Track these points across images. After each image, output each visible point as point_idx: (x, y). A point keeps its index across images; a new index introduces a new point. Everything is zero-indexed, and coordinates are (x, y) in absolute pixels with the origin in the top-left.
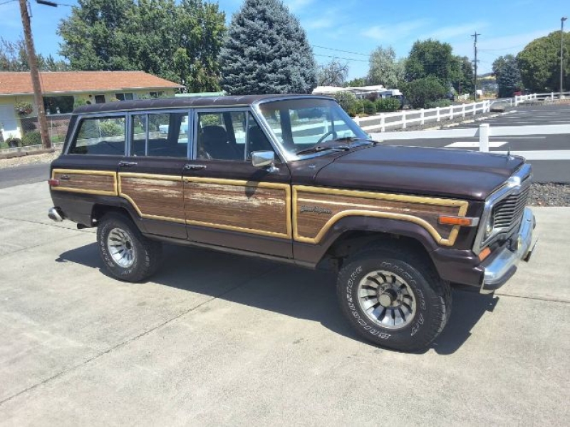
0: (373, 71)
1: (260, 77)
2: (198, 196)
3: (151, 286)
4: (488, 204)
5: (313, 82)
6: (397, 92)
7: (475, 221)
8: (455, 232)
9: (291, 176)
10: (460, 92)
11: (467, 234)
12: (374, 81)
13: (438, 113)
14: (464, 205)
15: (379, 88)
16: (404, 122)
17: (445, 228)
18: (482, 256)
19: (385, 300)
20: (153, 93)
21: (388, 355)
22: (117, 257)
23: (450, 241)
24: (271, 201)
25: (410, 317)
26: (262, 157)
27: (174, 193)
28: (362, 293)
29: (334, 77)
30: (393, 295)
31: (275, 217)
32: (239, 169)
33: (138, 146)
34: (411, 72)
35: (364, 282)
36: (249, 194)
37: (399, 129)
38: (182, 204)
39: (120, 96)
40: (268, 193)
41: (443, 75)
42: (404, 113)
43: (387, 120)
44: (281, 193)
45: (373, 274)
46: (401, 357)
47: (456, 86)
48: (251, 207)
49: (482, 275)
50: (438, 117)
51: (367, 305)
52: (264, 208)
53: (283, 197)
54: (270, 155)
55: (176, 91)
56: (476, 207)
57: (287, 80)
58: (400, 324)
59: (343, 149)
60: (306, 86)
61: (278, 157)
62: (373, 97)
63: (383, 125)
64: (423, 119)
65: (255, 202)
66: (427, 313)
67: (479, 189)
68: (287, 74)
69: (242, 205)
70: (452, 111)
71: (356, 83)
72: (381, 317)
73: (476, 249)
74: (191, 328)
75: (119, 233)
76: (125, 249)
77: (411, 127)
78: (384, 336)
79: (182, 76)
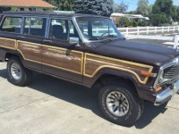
0: (138, 8)
1: (90, 7)
2: (47, 53)
3: (26, 88)
4: (161, 68)
5: (111, 11)
6: (147, 18)
7: (155, 75)
8: (146, 79)
9: (84, 49)
10: (175, 21)
11: (151, 80)
12: (138, 13)
13: (163, 29)
14: (151, 68)
15: (140, 16)
16: (148, 31)
17: (143, 77)
18: (157, 90)
19: (117, 104)
20: (44, 9)
21: (116, 126)
22: (14, 75)
23: (144, 82)
24: (76, 58)
25: (126, 112)
26: (73, 40)
27: (38, 51)
28: (108, 100)
29: (121, 10)
30: (121, 102)
31: (76, 65)
32: (64, 44)
33: (26, 30)
34: (154, 10)
35: (109, 95)
36: (67, 55)
37: (145, 34)
38: (41, 56)
39: (30, 9)
40: (74, 55)
41: (168, 13)
42: (148, 27)
43: (140, 30)
44: (80, 55)
45: (113, 93)
46: (121, 128)
47: (173, 18)
48: (68, 60)
49: (155, 97)
50: (163, 31)
51: (110, 105)
52: (72, 61)
53: (80, 57)
54: (77, 39)
55: (54, 9)
56: (156, 70)
57: (100, 9)
58: (122, 114)
59: (109, 40)
60: (108, 12)
61: (80, 40)
62: (137, 19)
63: (138, 32)
64: (156, 31)
65: (69, 58)
66: (133, 111)
67: (158, 62)
68: (101, 6)
69: (64, 59)
70: (169, 28)
71: (131, 13)
72: (115, 111)
73: (155, 87)
74: (39, 107)
75: (15, 66)
76: (17, 72)
77: (150, 34)
78: (115, 118)
79: (58, 3)
